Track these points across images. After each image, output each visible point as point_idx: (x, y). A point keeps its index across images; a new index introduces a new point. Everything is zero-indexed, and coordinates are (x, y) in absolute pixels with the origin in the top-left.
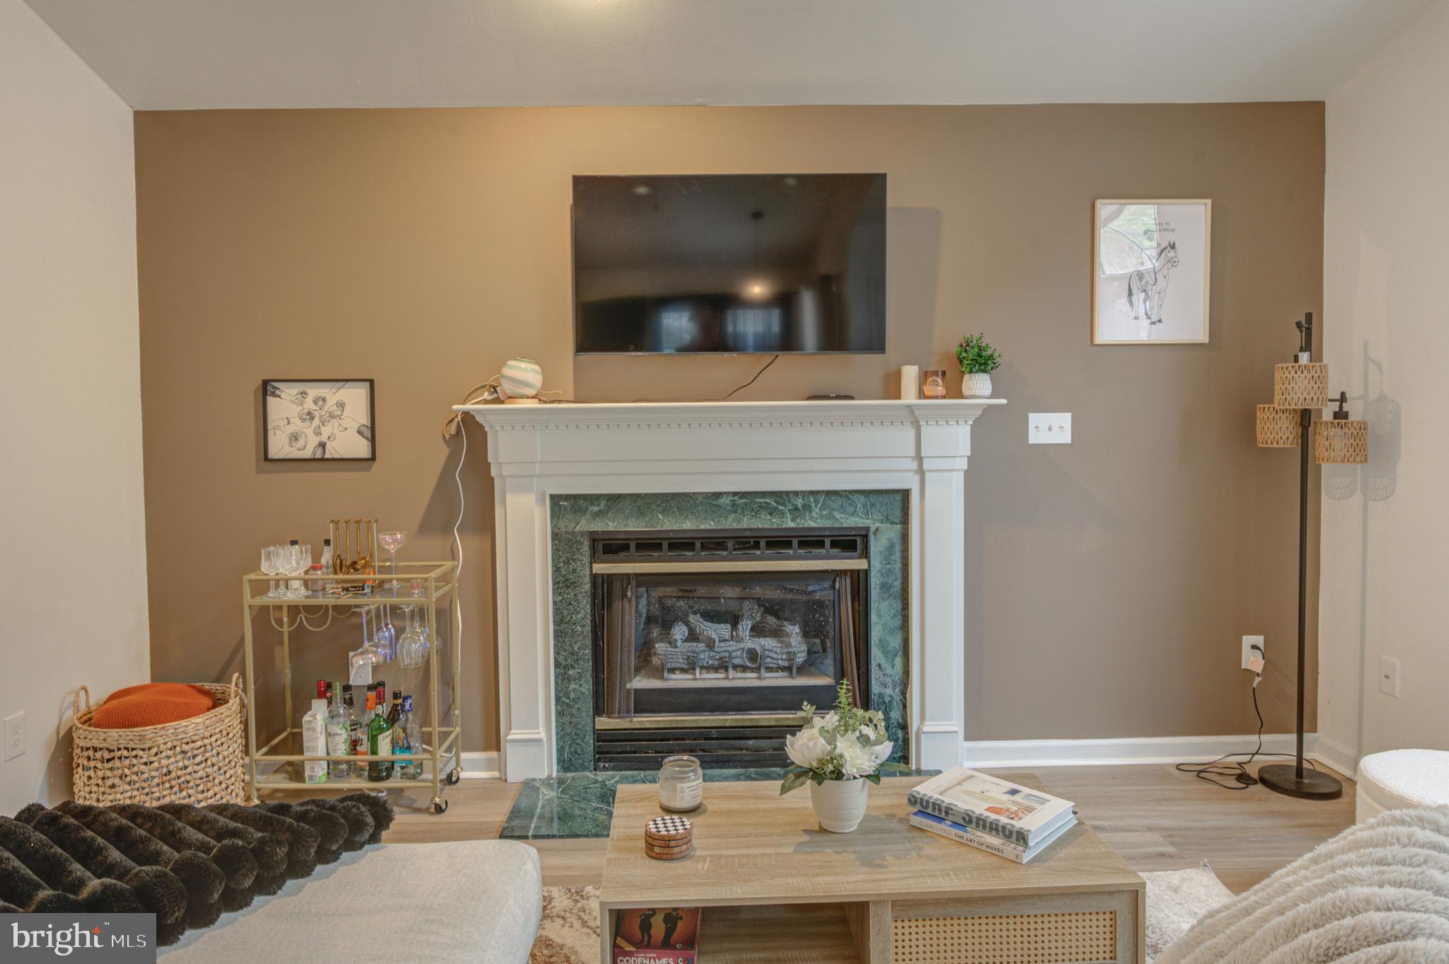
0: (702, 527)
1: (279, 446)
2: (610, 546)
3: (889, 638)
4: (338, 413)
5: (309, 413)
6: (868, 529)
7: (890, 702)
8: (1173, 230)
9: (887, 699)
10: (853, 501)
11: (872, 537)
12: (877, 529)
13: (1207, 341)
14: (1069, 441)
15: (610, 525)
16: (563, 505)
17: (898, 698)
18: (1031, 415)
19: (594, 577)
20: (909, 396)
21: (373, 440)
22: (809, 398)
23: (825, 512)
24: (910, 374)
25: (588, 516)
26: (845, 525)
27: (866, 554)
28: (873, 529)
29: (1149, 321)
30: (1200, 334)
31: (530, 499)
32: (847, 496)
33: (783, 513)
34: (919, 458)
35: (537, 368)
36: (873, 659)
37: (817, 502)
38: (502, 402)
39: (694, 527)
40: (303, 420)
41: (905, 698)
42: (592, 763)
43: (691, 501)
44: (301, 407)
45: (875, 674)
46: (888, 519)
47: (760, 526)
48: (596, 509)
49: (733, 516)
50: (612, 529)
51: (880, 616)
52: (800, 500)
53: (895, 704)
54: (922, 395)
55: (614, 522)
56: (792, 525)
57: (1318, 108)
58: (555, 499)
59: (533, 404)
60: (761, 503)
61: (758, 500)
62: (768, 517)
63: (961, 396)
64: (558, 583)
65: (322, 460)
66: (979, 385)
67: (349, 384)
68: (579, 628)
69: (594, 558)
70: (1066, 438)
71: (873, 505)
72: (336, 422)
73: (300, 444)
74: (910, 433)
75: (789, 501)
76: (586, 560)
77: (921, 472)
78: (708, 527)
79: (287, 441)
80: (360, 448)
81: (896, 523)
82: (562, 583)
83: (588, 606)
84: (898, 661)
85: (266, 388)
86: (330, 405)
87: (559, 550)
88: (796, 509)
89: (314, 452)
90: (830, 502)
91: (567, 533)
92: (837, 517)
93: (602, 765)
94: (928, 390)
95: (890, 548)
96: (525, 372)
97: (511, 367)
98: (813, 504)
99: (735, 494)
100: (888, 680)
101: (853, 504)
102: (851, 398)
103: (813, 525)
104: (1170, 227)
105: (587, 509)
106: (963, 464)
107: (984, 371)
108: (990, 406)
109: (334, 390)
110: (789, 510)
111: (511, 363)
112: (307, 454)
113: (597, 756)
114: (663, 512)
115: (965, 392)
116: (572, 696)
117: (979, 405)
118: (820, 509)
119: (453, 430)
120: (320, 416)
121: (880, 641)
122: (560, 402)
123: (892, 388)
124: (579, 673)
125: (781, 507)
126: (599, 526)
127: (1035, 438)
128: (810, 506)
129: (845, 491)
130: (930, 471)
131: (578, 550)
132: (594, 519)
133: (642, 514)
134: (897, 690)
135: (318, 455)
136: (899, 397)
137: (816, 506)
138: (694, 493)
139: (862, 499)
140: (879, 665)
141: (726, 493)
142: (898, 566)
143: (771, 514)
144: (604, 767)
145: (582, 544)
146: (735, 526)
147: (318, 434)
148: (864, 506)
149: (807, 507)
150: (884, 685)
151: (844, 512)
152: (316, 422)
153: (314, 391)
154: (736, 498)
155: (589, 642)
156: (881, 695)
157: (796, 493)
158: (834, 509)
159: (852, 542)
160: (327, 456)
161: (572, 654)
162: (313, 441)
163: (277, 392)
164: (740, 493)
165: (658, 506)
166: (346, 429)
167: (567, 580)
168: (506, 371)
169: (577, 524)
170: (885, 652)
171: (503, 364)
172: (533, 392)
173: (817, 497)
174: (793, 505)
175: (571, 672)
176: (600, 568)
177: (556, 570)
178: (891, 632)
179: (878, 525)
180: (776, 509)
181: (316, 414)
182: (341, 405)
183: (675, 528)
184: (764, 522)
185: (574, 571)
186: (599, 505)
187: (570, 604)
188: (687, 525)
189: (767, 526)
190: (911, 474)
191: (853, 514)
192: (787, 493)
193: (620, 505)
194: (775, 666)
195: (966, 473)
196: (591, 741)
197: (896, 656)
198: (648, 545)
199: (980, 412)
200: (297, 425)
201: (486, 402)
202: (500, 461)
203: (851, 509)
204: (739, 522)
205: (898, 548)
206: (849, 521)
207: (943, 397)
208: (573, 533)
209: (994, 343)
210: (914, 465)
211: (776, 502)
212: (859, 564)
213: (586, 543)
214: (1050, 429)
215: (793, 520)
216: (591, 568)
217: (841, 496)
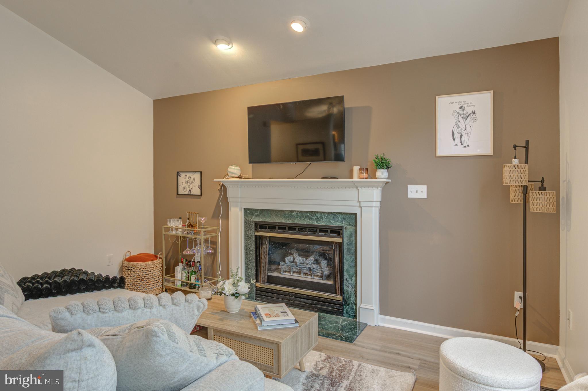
0: (287, 222)
1: (181, 192)
2: (260, 226)
3: (350, 269)
4: (194, 181)
5: (187, 181)
6: (342, 227)
7: (351, 294)
8: (474, 106)
9: (349, 293)
10: (337, 216)
11: (344, 230)
12: (346, 228)
13: (492, 154)
14: (426, 197)
16: (248, 212)
17: (353, 293)
18: (409, 186)
19: (256, 236)
20: (356, 179)
21: (201, 189)
22: (322, 178)
23: (327, 220)
24: (356, 169)
25: (254, 216)
26: (334, 225)
27: (342, 237)
28: (344, 227)
29: (463, 146)
30: (489, 151)
31: (237, 209)
32: (335, 214)
33: (313, 219)
34: (359, 201)
35: (239, 168)
36: (344, 276)
37: (325, 216)
38: (229, 179)
39: (285, 222)
40: (186, 183)
41: (356, 293)
42: (254, 297)
43: (284, 213)
44: (185, 180)
45: (345, 282)
46: (350, 224)
47: (306, 223)
48: (256, 214)
49: (297, 219)
50: (261, 221)
51: (347, 261)
52: (319, 215)
53: (352, 295)
54: (360, 178)
55: (261, 218)
56: (316, 224)
58: (246, 210)
59: (238, 179)
60: (306, 215)
61: (305, 214)
62: (308, 220)
63: (376, 178)
64: (246, 237)
65: (190, 195)
66: (382, 174)
67: (196, 173)
68: (251, 252)
69: (256, 230)
70: (424, 196)
71: (344, 218)
72: (193, 184)
73: (185, 190)
74: (356, 192)
75: (315, 215)
76: (254, 230)
77: (360, 207)
78: (289, 222)
79: (182, 189)
80: (199, 193)
81: (353, 226)
82: (247, 237)
83: (254, 245)
84: (354, 278)
85: (178, 174)
86: (192, 179)
87: (246, 226)
88: (318, 218)
89: (188, 193)
90: (329, 216)
91: (249, 221)
92: (332, 222)
93: (257, 298)
94: (362, 176)
95: (351, 236)
96: (234, 170)
98: (323, 217)
99: (298, 211)
100: (350, 285)
101: (337, 217)
102: (337, 178)
103: (323, 224)
104: (473, 104)
105: (254, 214)
106: (379, 205)
107: (385, 168)
108: (387, 182)
109: (193, 175)
110: (315, 218)
111: (230, 167)
112: (186, 193)
113: (256, 295)
114: (276, 216)
116: (249, 274)
117: (382, 182)
118: (326, 219)
119: (220, 187)
120: (190, 182)
121: (347, 270)
122: (248, 179)
123: (350, 174)
124: (251, 267)
125: (312, 217)
126: (258, 219)
127: (410, 195)
128: (322, 217)
129: (335, 213)
130: (364, 206)
131: (251, 227)
132: (256, 217)
133: (270, 216)
134: (353, 290)
135: (189, 194)
136: (353, 179)
137: (325, 218)
138: (285, 210)
139: (341, 216)
140: (347, 279)
141: (295, 211)
142: (353, 242)
143: (309, 219)
144: (258, 299)
145: (253, 225)
146: (298, 223)
147: (189, 187)
148: (341, 219)
149: (321, 218)
150: (348, 287)
151: (334, 221)
152: (189, 184)
153: (189, 175)
154: (298, 213)
155: (254, 257)
156: (347, 291)
157: (318, 212)
158: (330, 219)
159: (338, 232)
160: (191, 194)
161: (249, 260)
162: (188, 189)
163: (181, 175)
164: (299, 211)
165: (274, 214)
166: (195, 186)
167: (248, 236)
168: (229, 170)
169: (252, 218)
170: (349, 275)
172: (237, 176)
173: (325, 214)
174: (316, 216)
175: (249, 266)
176: (257, 233)
177: (246, 233)
178: (351, 267)
179: (346, 226)
180: (311, 217)
181: (189, 181)
182: (194, 179)
183: (279, 222)
184: (306, 222)
185: (250, 233)
186: (257, 213)
187: (249, 244)
188: (283, 221)
189: (308, 223)
190: (357, 207)
191: (337, 221)
192: (315, 212)
193: (263, 213)
194: (317, 275)
195: (380, 208)
196: (254, 290)
197: (353, 276)
198: (272, 227)
199: (384, 184)
200: (185, 185)
202: (230, 197)
203: (337, 220)
204: (299, 221)
205: (354, 235)
206: (335, 223)
207: (366, 178)
208: (250, 221)
209: (389, 157)
210: (362, 204)
211: (311, 215)
212: (340, 240)
213: (254, 225)
214: (417, 192)
215: (316, 222)
216: (255, 233)
217: (333, 214)
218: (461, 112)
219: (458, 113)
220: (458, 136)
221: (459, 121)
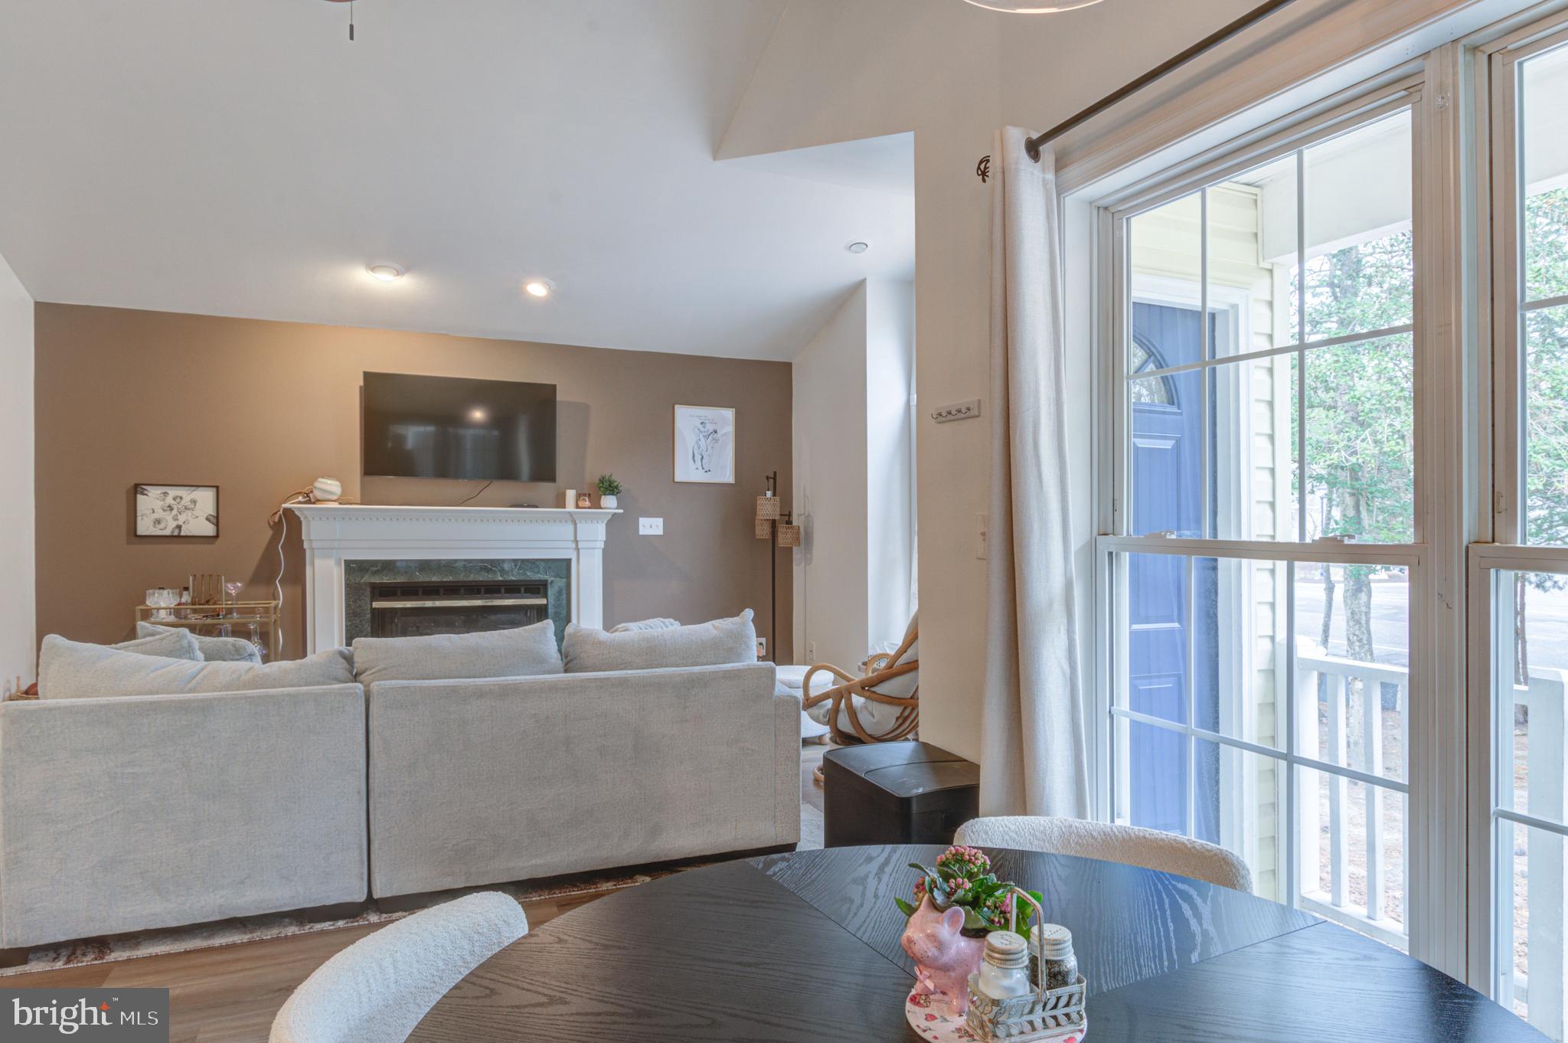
0: (445, 580)
1: (145, 527)
2: (384, 591)
4: (192, 507)
5: (169, 506)
6: (547, 581)
10: (539, 565)
11: (549, 585)
12: (552, 581)
13: (733, 482)
14: (662, 533)
15: (386, 579)
16: (354, 568)
18: (641, 519)
19: (373, 610)
20: (570, 507)
21: (217, 525)
22: (514, 506)
23: (520, 572)
24: (571, 494)
25: (369, 573)
26: (533, 579)
27: (545, 596)
28: (549, 581)
29: (704, 471)
30: (730, 478)
31: (332, 562)
32: (535, 562)
33: (495, 572)
34: (576, 541)
35: (338, 483)
37: (516, 566)
38: (314, 503)
39: (439, 580)
40: (164, 511)
43: (437, 565)
44: (163, 503)
46: (558, 575)
47: (481, 579)
48: (375, 569)
49: (463, 574)
50: (385, 581)
52: (506, 565)
54: (577, 507)
55: (386, 576)
56: (500, 578)
57: (787, 367)
58: (348, 563)
59: (335, 505)
60: (482, 566)
61: (480, 564)
62: (486, 574)
63: (602, 508)
64: (349, 614)
65: (179, 536)
66: (610, 502)
67: (200, 488)
69: (373, 598)
70: (660, 532)
71: (550, 568)
72: (189, 513)
73: (162, 526)
74: (571, 527)
75: (500, 565)
76: (368, 599)
77: (578, 549)
78: (447, 580)
79: (152, 523)
80: (209, 530)
81: (563, 578)
83: (368, 628)
85: (137, 489)
86: (186, 501)
87: (349, 594)
88: (504, 570)
89: (173, 531)
90: (524, 566)
91: (355, 583)
92: (528, 574)
94: (581, 504)
95: (560, 592)
96: (331, 486)
97: (320, 482)
98: (514, 567)
99: (466, 561)
101: (538, 567)
102: (537, 507)
103: (514, 578)
104: (715, 421)
105: (369, 569)
106: (602, 545)
107: (613, 494)
108: (615, 513)
109: (189, 492)
110: (499, 570)
111: (320, 480)
112: (167, 532)
114: (419, 571)
115: (602, 506)
117: (609, 513)
118: (517, 570)
119: (276, 519)
120: (178, 509)
122: (351, 504)
123: (560, 502)
125: (494, 569)
126: (376, 580)
127: (642, 531)
128: (512, 568)
129: (534, 560)
130: (583, 548)
131: (363, 593)
132: (374, 575)
133: (405, 572)
135: (176, 533)
136: (564, 506)
138: (440, 560)
139: (544, 564)
141: (459, 560)
142: (565, 602)
143: (488, 572)
145: (365, 590)
146: (465, 579)
147: (175, 519)
148: (545, 568)
149: (510, 569)
151: (533, 572)
152: (175, 512)
153: (173, 492)
154: (466, 563)
157: (504, 561)
158: (527, 570)
159: (537, 589)
160: (182, 534)
162: (172, 524)
163: (145, 492)
164: (469, 560)
166: (197, 517)
167: (354, 613)
168: (317, 484)
169: (363, 578)
171: (316, 479)
172: (335, 498)
173: (516, 563)
174: (501, 567)
176: (376, 605)
177: (348, 606)
179: (553, 579)
180: (491, 569)
181: (175, 507)
182: (194, 502)
183: (426, 581)
184: (483, 577)
185: (360, 606)
186: (377, 567)
187: (356, 627)
188: (435, 579)
189: (485, 579)
190: (572, 550)
191: (538, 572)
192: (498, 560)
193: (391, 567)
195: (604, 550)
198: (409, 591)
199: (610, 516)
200: (159, 514)
201: (300, 503)
202: (311, 538)
203: (536, 570)
204: (468, 576)
205: (564, 592)
206: (535, 577)
207: (589, 508)
208: (359, 583)
209: (618, 479)
210: (574, 546)
211: (491, 565)
212: (542, 601)
213: (369, 590)
214: (651, 527)
215: (501, 576)
216: (371, 604)
217: (531, 562)
218: (702, 429)
219: (699, 429)
220: (698, 458)
221: (700, 440)
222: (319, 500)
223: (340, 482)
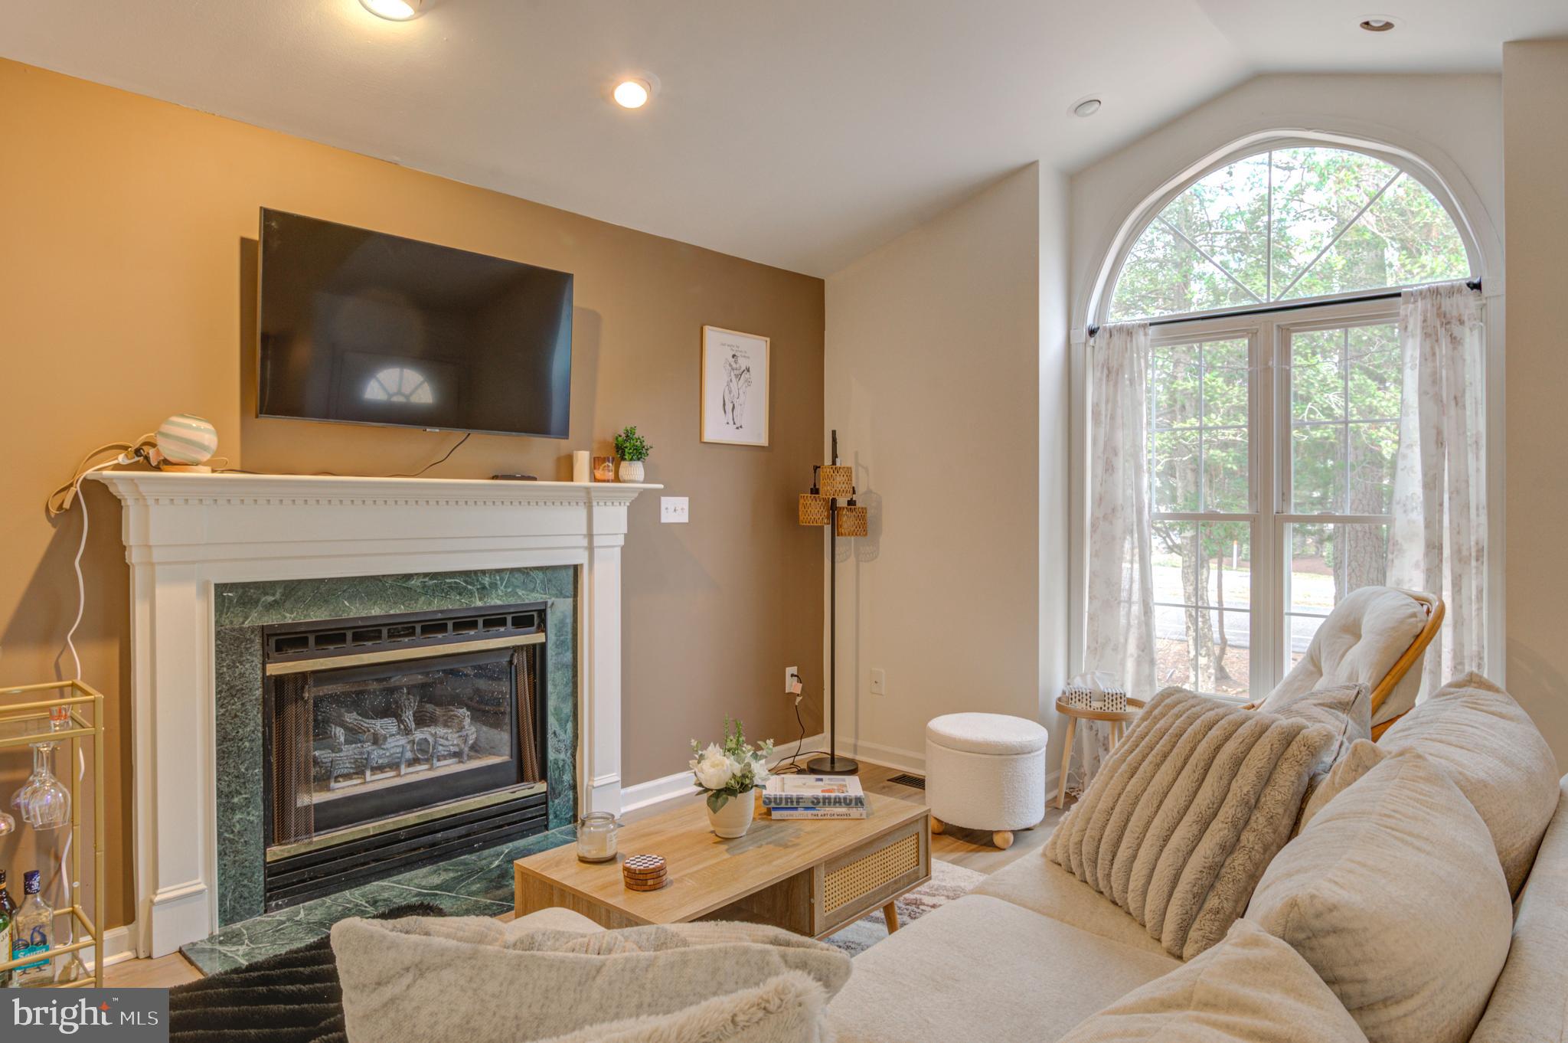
0: (392, 612)
2: (285, 641)
3: (562, 706)
6: (546, 603)
7: (563, 766)
8: (748, 358)
9: (561, 764)
10: (533, 578)
11: (549, 611)
12: (553, 604)
13: (767, 445)
14: (687, 521)
15: (290, 617)
16: (227, 597)
17: (569, 761)
18: (665, 498)
19: (267, 680)
20: (582, 479)
22: (495, 477)
23: (509, 590)
24: (583, 460)
25: (260, 608)
26: (527, 601)
27: (542, 627)
28: (549, 604)
29: (735, 426)
30: (764, 441)
31: (190, 591)
32: (528, 573)
33: (472, 593)
34: (590, 535)
35: (209, 427)
36: (549, 727)
37: (502, 579)
38: (158, 468)
39: (383, 613)
41: (575, 759)
42: (263, 904)
43: (380, 584)
45: (551, 742)
46: (561, 593)
47: (450, 607)
48: (270, 599)
49: (423, 598)
50: (290, 621)
51: (555, 686)
52: (487, 579)
53: (567, 767)
54: (596, 480)
55: (292, 613)
56: (479, 604)
57: (819, 284)
58: (220, 588)
59: (205, 473)
60: (451, 583)
61: (447, 581)
62: (458, 598)
63: (624, 482)
66: (634, 471)
68: (247, 744)
69: (266, 658)
70: (684, 518)
71: (549, 581)
74: (582, 513)
75: (478, 580)
76: (257, 661)
77: (591, 548)
78: (398, 612)
81: (568, 597)
82: (227, 691)
83: (259, 715)
84: (570, 725)
87: (222, 652)
88: (484, 588)
90: (514, 580)
91: (233, 630)
92: (520, 594)
93: (273, 904)
94: (599, 474)
95: (564, 621)
96: (195, 432)
97: (174, 423)
98: (499, 583)
99: (426, 575)
100: (562, 745)
101: (533, 581)
102: (535, 479)
103: (499, 603)
104: (747, 354)
105: (259, 600)
106: (620, 541)
107: (639, 459)
108: (645, 490)
110: (478, 589)
111: (175, 419)
113: (268, 894)
114: (349, 599)
115: (624, 477)
116: (238, 828)
117: (633, 490)
118: (505, 587)
121: (555, 709)
123: (565, 469)
124: (246, 799)
125: (469, 587)
126: (273, 619)
127: (664, 518)
128: (496, 584)
129: (526, 568)
130: (600, 547)
131: (247, 649)
132: (268, 611)
133: (326, 601)
134: (569, 754)
136: (572, 480)
137: (501, 585)
138: (384, 576)
139: (541, 574)
140: (555, 733)
141: (416, 574)
142: (570, 636)
143: (460, 594)
144: (277, 905)
145: (252, 641)
146: (425, 609)
148: (542, 582)
149: (494, 585)
150: (558, 751)
151: (525, 589)
154: (427, 579)
155: (260, 759)
156: (556, 762)
157: (484, 572)
158: (518, 587)
159: (530, 618)
161: (237, 777)
164: (430, 573)
165: (344, 591)
167: (232, 687)
168: (166, 428)
169: (246, 618)
170: (559, 720)
172: (206, 457)
173: (503, 574)
174: (481, 584)
175: (236, 800)
176: (274, 669)
177: (219, 676)
178: (564, 700)
179: (553, 599)
180: (465, 588)
183: (363, 615)
184: (454, 603)
185: (242, 675)
186: (274, 595)
187: (236, 716)
188: (376, 611)
189: (456, 607)
190: (581, 550)
191: (533, 590)
192: (476, 572)
193: (300, 593)
194: (446, 753)
195: (623, 548)
196: (262, 878)
197: (567, 721)
198: (330, 637)
199: (636, 495)
201: (118, 467)
202: (151, 544)
203: (531, 586)
204: (430, 604)
205: (570, 620)
206: (529, 597)
208: (241, 629)
209: (645, 434)
210: (585, 542)
211: (466, 582)
212: (538, 638)
213: (258, 640)
214: (675, 510)
215: (480, 599)
216: (264, 670)
217: (523, 573)
218: (734, 366)
219: (730, 365)
220: (729, 407)
221: (731, 381)
222: (166, 462)
223: (214, 426)
